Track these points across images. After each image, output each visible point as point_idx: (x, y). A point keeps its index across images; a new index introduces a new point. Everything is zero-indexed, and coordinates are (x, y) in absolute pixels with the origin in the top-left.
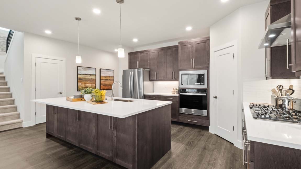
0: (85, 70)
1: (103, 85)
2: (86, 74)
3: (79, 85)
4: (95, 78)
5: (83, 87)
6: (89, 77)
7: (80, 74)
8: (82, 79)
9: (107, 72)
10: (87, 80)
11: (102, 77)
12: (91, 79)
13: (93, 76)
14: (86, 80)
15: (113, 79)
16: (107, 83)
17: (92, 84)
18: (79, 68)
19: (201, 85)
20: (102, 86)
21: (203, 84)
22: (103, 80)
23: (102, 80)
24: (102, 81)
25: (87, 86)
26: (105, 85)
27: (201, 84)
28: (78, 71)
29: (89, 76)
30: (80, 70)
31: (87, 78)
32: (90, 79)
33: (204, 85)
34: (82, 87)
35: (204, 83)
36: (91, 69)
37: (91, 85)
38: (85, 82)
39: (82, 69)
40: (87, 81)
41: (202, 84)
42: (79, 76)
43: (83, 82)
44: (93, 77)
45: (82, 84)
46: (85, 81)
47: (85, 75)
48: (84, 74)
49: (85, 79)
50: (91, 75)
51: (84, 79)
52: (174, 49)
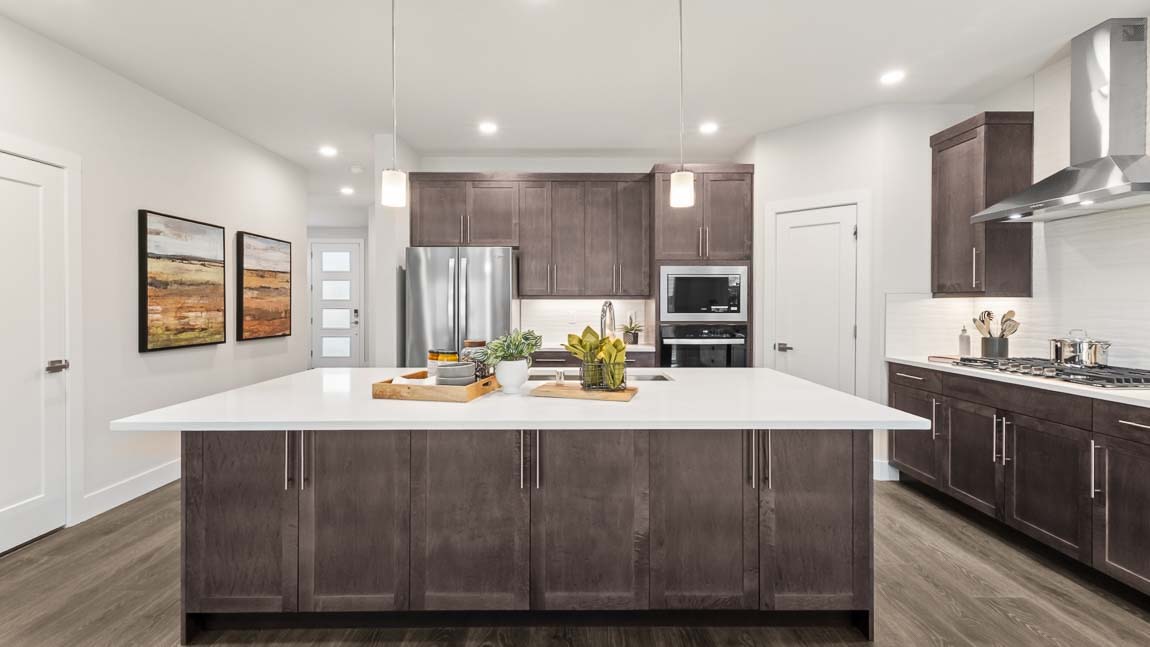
0: (179, 236)
1: (254, 318)
2: (183, 259)
3: (150, 317)
4: (222, 283)
5: (172, 327)
6: (197, 271)
7: (159, 257)
8: (166, 284)
9: (266, 250)
10: (187, 288)
11: (249, 273)
12: (207, 283)
13: (211, 269)
14: (185, 288)
15: (287, 286)
16: (270, 303)
17: (208, 310)
18: (153, 223)
19: (729, 311)
20: (248, 318)
21: (736, 309)
22: (252, 289)
23: (250, 289)
24: (247, 295)
25: (188, 324)
26: (261, 316)
27: (729, 308)
28: (150, 237)
29: (196, 266)
30: (158, 233)
31: (187, 277)
32: (202, 284)
33: (738, 311)
34: (167, 329)
35: (738, 306)
36: (204, 232)
37: (204, 314)
38: (177, 298)
39: (167, 226)
40: (189, 296)
41: (733, 309)
42: (153, 267)
43: (171, 302)
44: (210, 275)
45: (165, 312)
46: (181, 294)
47: (177, 264)
48: (173, 258)
49: (182, 283)
50: (203, 261)
51: (175, 282)
52: (621, 186)
